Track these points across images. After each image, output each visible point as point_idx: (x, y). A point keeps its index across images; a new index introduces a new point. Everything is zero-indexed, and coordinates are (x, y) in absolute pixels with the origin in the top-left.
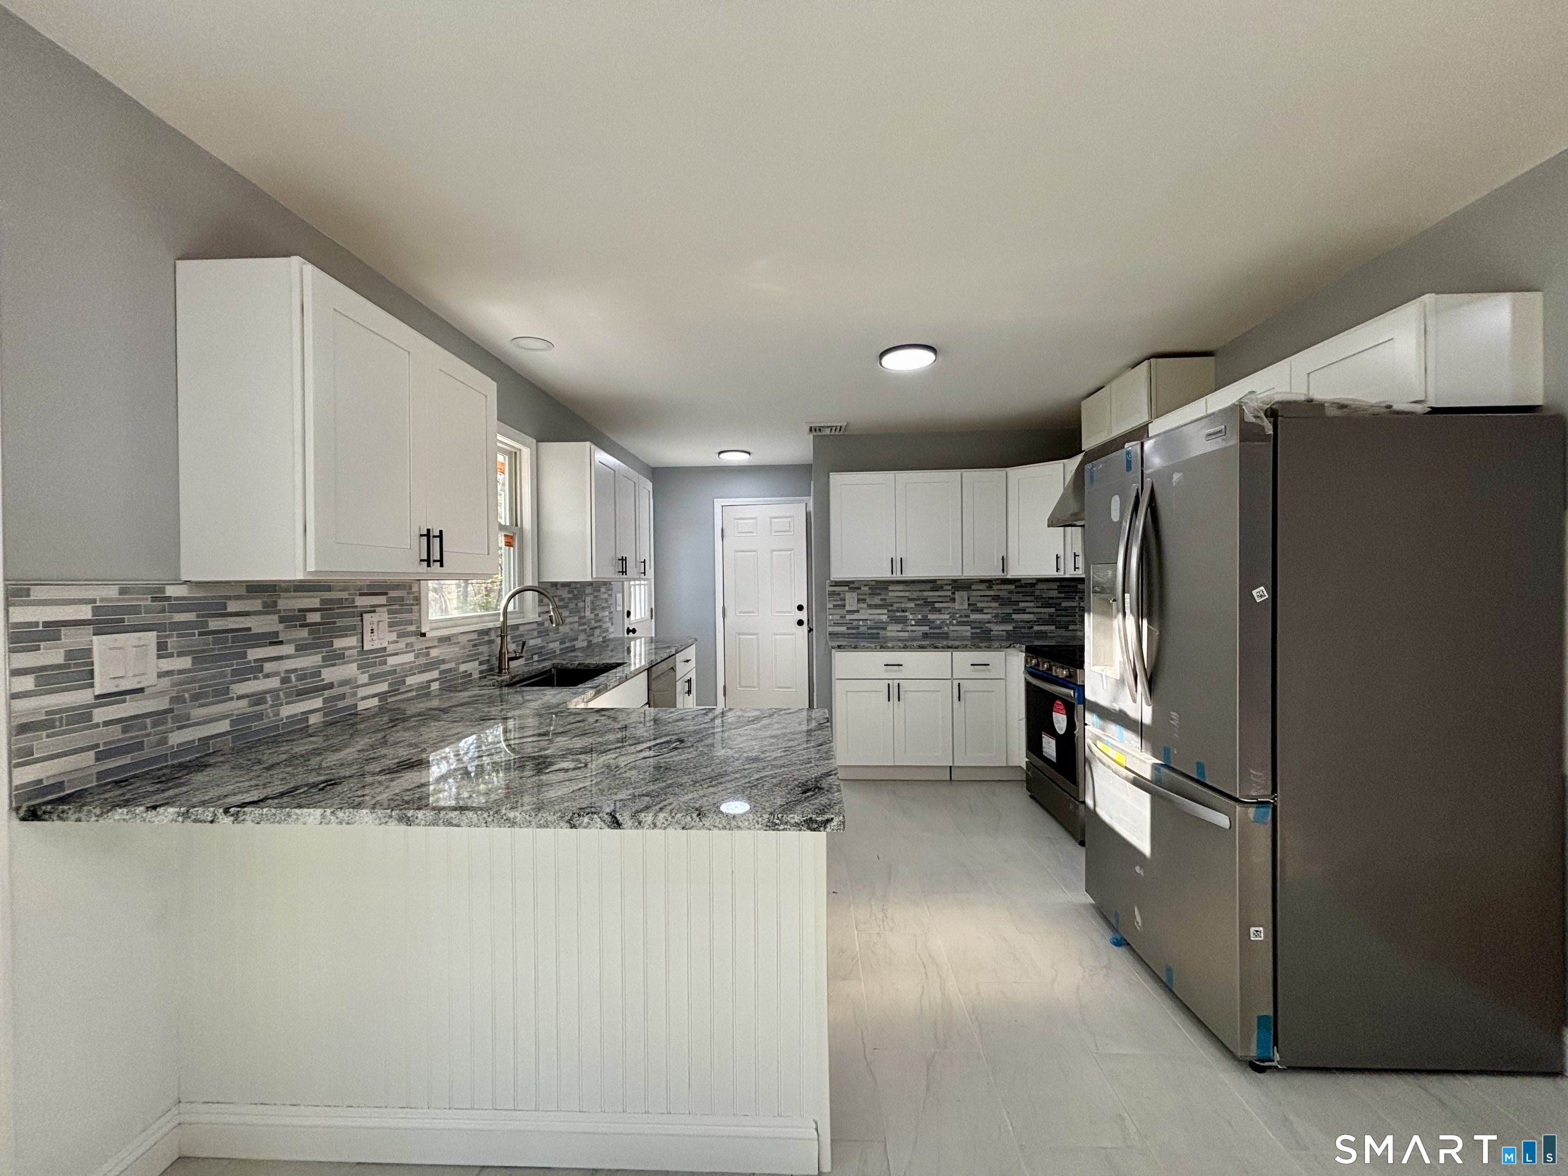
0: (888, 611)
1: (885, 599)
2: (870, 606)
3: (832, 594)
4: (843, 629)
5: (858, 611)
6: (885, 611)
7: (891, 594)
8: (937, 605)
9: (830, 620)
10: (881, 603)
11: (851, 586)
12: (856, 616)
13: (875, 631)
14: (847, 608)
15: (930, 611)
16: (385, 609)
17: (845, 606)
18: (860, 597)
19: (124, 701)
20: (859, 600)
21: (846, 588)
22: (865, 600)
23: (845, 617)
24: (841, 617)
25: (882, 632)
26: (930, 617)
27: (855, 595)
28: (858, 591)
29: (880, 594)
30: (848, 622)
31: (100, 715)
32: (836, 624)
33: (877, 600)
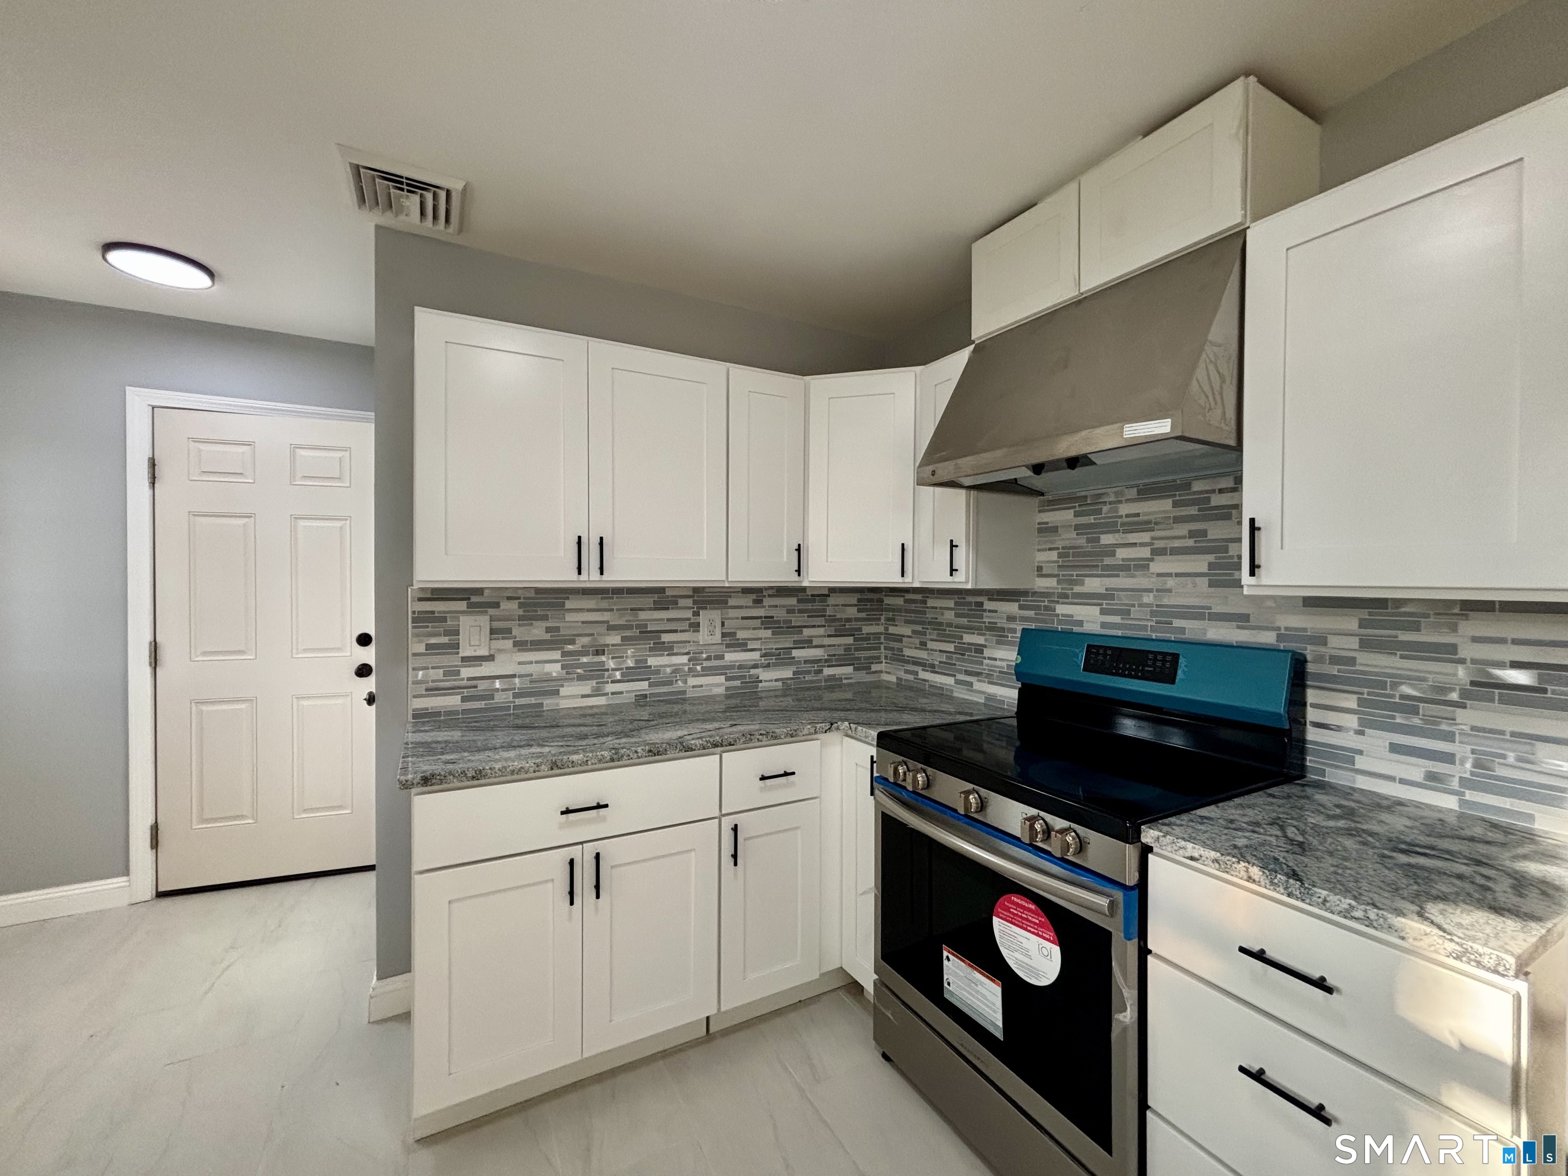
0: (564, 654)
1: (557, 629)
2: (521, 646)
3: (421, 619)
4: (453, 701)
5: (490, 658)
6: (557, 655)
7: (569, 617)
8: (665, 638)
9: (416, 682)
10: (548, 636)
11: (474, 599)
12: (486, 669)
13: (533, 700)
14: (466, 651)
15: (651, 649)
17: (457, 646)
18: (496, 624)
20: (493, 631)
21: (462, 605)
22: (509, 631)
23: (458, 673)
24: (445, 674)
25: (548, 703)
26: (652, 661)
27: (484, 621)
28: (491, 611)
29: (545, 618)
30: (465, 683)
32: (433, 691)
33: (538, 631)
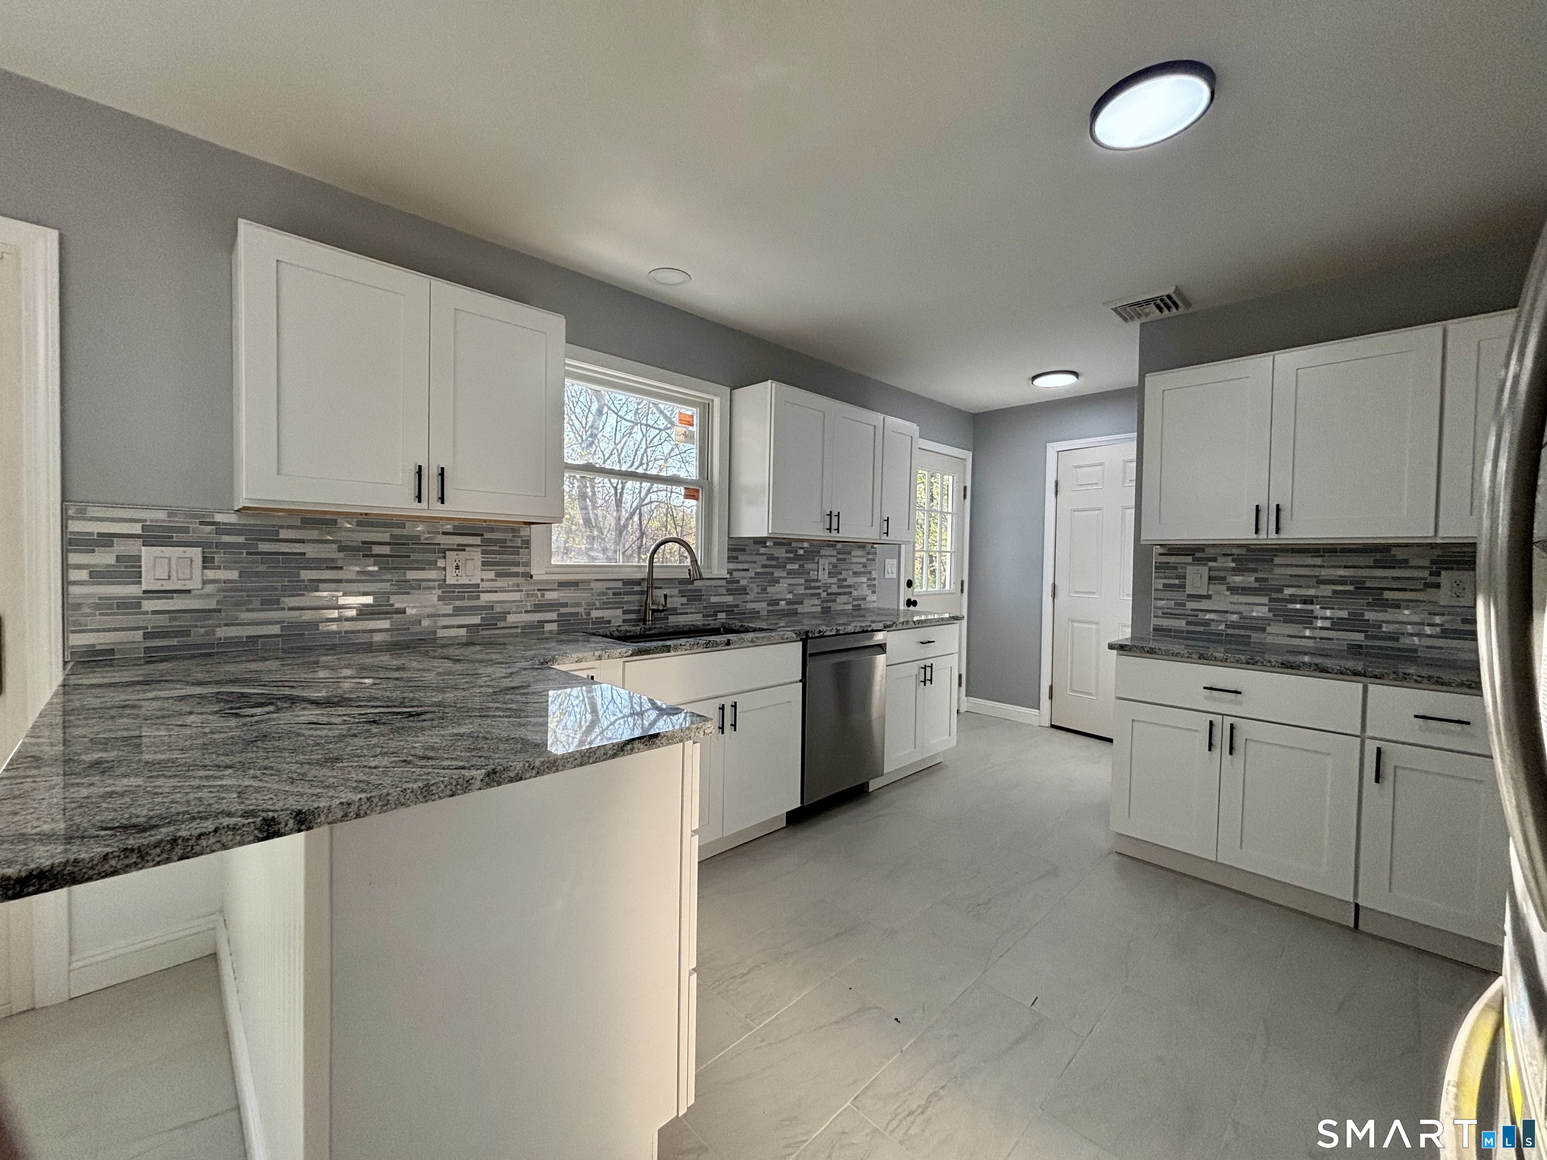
0: (1270, 600)
1: (1266, 580)
2: (1234, 590)
3: (1160, 567)
4: (1181, 624)
5: (1209, 597)
6: (1265, 600)
7: (1278, 571)
8: (1387, 595)
9: (1156, 608)
10: (1257, 585)
11: (1198, 555)
12: (1204, 605)
13: (1242, 632)
14: (1189, 591)
15: (1368, 604)
16: (479, 549)
17: (1183, 586)
18: (1213, 574)
19: (172, 598)
20: (1212, 578)
21: (1189, 559)
22: (1224, 578)
23: (1184, 605)
24: (1177, 604)
25: (1255, 636)
26: (1369, 615)
27: (1204, 570)
28: (1211, 564)
29: (1254, 570)
30: (1189, 612)
31: (148, 605)
32: (1167, 615)
33: (1249, 580)
